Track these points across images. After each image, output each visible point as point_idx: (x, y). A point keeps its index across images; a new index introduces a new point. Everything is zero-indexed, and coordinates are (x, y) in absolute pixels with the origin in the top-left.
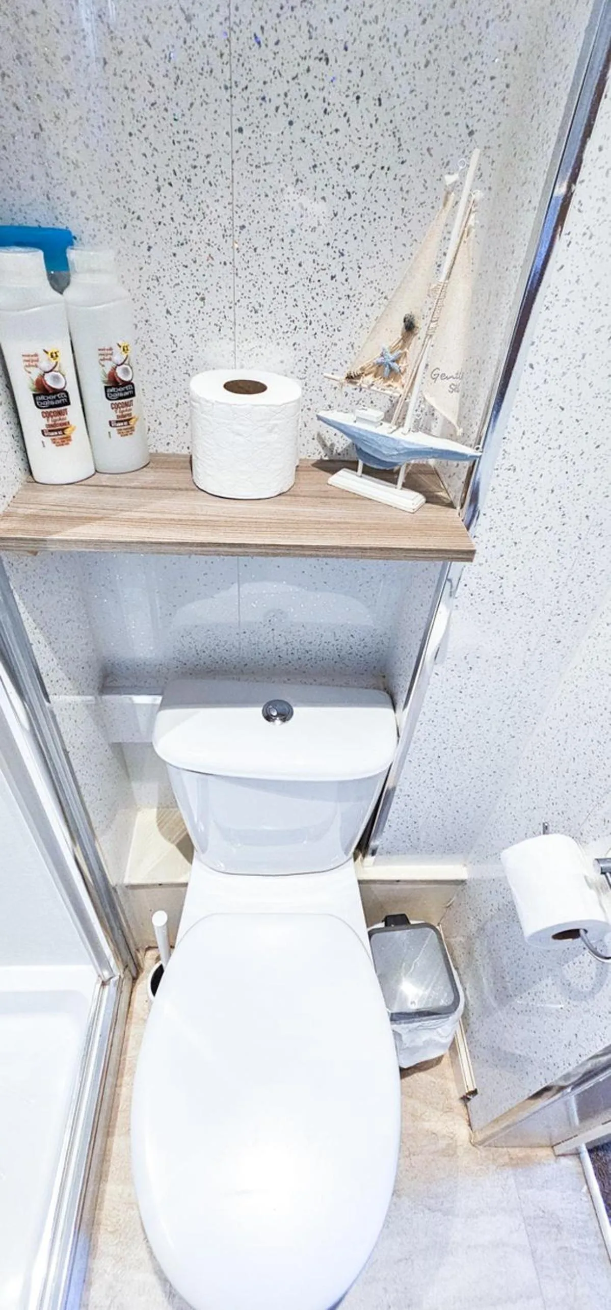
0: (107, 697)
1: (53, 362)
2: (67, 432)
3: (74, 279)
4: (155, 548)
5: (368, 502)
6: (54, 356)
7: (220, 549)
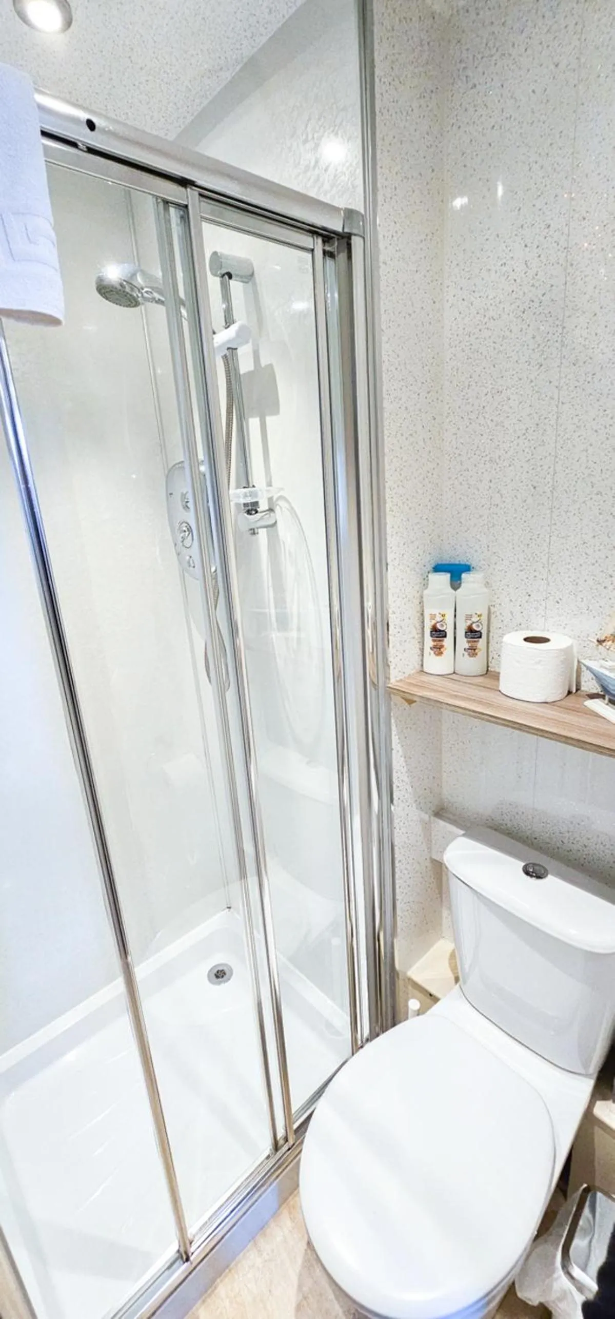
0: (437, 820)
1: (442, 618)
2: (442, 650)
3: (463, 585)
4: (453, 708)
5: (603, 720)
6: (443, 616)
7: (483, 716)
